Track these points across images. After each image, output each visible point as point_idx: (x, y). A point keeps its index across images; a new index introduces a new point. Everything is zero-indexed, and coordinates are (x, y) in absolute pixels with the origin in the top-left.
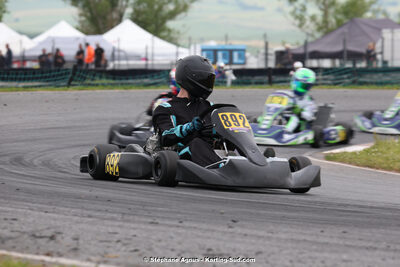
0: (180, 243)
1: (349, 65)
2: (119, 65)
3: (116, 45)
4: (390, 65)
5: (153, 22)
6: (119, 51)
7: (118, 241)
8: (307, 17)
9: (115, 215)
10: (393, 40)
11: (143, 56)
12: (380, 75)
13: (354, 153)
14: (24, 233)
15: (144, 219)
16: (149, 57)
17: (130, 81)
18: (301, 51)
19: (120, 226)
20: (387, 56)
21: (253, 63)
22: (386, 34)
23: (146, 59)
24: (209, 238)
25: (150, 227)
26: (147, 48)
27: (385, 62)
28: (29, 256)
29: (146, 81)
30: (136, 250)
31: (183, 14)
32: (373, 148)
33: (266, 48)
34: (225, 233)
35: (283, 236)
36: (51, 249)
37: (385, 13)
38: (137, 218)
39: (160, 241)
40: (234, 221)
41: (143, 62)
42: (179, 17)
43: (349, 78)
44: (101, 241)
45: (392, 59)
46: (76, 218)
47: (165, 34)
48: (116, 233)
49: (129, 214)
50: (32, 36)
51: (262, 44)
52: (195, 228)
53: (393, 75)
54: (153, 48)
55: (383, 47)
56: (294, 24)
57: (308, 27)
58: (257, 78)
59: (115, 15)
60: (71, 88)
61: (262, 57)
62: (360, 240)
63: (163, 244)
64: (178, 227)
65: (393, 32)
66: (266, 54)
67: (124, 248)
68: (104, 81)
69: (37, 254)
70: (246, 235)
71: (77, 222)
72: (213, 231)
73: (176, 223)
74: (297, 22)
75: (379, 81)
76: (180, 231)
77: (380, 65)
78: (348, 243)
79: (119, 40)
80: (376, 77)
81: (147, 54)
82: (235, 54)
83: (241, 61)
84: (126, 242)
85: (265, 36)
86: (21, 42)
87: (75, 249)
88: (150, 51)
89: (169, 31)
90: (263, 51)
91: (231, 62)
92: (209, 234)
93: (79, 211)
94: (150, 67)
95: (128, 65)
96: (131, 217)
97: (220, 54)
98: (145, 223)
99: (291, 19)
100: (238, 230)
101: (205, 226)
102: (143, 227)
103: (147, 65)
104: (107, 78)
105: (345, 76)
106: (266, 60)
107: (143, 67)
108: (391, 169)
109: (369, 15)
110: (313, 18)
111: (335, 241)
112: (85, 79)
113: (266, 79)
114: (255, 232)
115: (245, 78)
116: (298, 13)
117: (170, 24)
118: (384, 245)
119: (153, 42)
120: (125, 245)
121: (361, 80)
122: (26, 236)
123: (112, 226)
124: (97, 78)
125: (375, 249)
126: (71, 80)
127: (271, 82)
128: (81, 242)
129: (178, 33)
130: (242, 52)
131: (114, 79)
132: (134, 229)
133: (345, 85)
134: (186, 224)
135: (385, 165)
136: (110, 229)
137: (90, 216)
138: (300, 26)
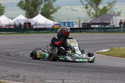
0: (54, 78)
1: (103, 27)
2: (37, 27)
3: (36, 21)
4: (115, 26)
5: (47, 15)
6: (37, 23)
7: (36, 77)
8: (91, 13)
9: (36, 70)
10: (116, 19)
11: (44, 24)
12: (112, 29)
13: (105, 52)
14: (9, 75)
15: (44, 71)
16: (46, 25)
17: (40, 32)
18: (90, 23)
19: (37, 73)
20: (114, 24)
21: (76, 26)
22: (114, 18)
23: (45, 25)
24: (62, 76)
25: (46, 73)
26: (45, 22)
27: (114, 26)
28: (11, 82)
29: (45, 31)
30: (41, 80)
31: (55, 12)
32: (110, 50)
33: (80, 22)
34: (67, 75)
35: (84, 76)
36: (17, 80)
37: (113, 12)
38: (42, 71)
39: (48, 77)
40: (70, 71)
41: (44, 26)
42: (54, 13)
43: (103, 30)
44: (32, 77)
45: (116, 25)
46: (24, 71)
47: (50, 18)
48: (36, 75)
49: (40, 70)
50: (12, 19)
51: (78, 21)
52: (58, 73)
53: (116, 29)
54: (47, 22)
55: (113, 21)
56: (87, 15)
57: (91, 16)
58: (77, 31)
59: (36, 13)
60: (23, 34)
61: (78, 24)
62: (106, 76)
63: (49, 78)
64: (53, 73)
65: (116, 17)
66: (80, 24)
67: (38, 79)
68: (33, 32)
69: (13, 81)
70: (73, 75)
71: (25, 72)
72: (64, 74)
73: (53, 72)
74: (88, 14)
75: (112, 31)
76: (54, 74)
77: (112, 26)
78: (102, 77)
79: (37, 20)
80: (111, 30)
81: (45, 24)
82: (71, 24)
83: (72, 26)
84: (38, 77)
85: (79, 18)
86: (9, 21)
87: (24, 80)
88: (46, 23)
89: (52, 17)
90: (78, 23)
91: (69, 26)
92: (62, 75)
93: (25, 69)
94: (46, 28)
95: (40, 27)
96: (40, 71)
97: (66, 24)
98: (44, 72)
99: (87, 13)
100: (71, 74)
101: (61, 73)
102: (44, 73)
103: (45, 27)
104: (34, 31)
105: (102, 30)
106: (80, 25)
107: (44, 28)
108: (115, 56)
109: (108, 12)
110: (93, 13)
111: (99, 77)
112: (27, 31)
113: (79, 31)
114: (76, 75)
115: (73, 31)
116: (88, 12)
117: (52, 15)
118: (113, 78)
119: (47, 20)
120: (38, 78)
121: (107, 31)
122: (10, 76)
123: (35, 73)
124: (31, 31)
125: (110, 79)
126: (23, 31)
127: (81, 32)
128: (26, 77)
129: (54, 18)
130: (72, 23)
131: (36, 31)
132: (41, 74)
133: (102, 32)
134: (56, 72)
135: (113, 55)
136: (34, 74)
137: (28, 70)
138: (89, 15)
